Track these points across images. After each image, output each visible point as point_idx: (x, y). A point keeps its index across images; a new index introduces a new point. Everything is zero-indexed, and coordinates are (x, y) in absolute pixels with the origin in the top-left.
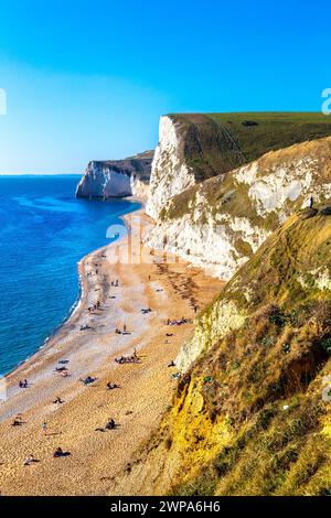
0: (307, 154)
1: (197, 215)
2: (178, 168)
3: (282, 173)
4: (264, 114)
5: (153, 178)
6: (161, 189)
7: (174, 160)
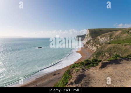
0: (108, 34)
1: (91, 43)
2: (89, 36)
3: (104, 37)
4: (103, 29)
5: (86, 38)
6: (87, 39)
7: (89, 35)
